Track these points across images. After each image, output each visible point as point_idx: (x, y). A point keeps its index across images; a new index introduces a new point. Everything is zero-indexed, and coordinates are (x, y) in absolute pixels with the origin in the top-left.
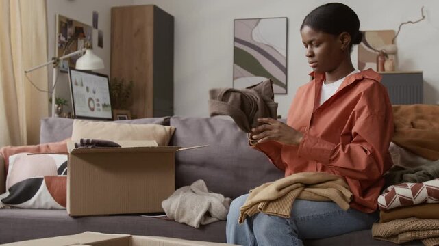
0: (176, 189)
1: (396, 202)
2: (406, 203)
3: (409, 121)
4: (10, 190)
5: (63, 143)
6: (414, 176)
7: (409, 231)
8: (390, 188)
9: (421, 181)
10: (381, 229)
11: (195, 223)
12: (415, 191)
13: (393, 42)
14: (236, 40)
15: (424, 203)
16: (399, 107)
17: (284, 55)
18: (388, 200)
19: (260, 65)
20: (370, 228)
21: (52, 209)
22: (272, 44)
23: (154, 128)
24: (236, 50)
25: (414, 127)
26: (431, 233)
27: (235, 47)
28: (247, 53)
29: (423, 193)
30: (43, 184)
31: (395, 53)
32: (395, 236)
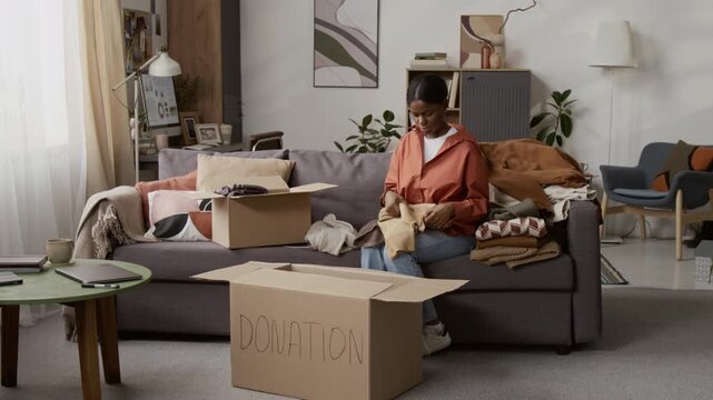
0: (312, 223)
1: (489, 235)
2: (496, 236)
3: (503, 159)
4: (156, 225)
5: (189, 176)
6: (502, 215)
7: (498, 256)
8: (485, 224)
9: (507, 220)
10: (476, 254)
11: (336, 252)
12: (502, 227)
13: (500, 31)
14: (317, 21)
15: (509, 235)
16: (495, 145)
17: (375, 41)
18: (483, 234)
19: (347, 53)
20: (469, 253)
21: (199, 241)
22: (360, 28)
23: (276, 163)
24: (317, 33)
25: (507, 168)
26: (513, 257)
27: (316, 31)
28: (330, 37)
29: (508, 229)
30: (189, 219)
31: (502, 45)
32: (486, 260)
